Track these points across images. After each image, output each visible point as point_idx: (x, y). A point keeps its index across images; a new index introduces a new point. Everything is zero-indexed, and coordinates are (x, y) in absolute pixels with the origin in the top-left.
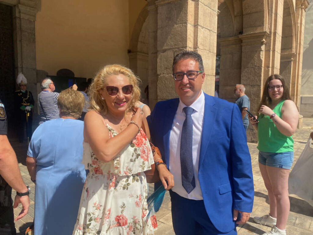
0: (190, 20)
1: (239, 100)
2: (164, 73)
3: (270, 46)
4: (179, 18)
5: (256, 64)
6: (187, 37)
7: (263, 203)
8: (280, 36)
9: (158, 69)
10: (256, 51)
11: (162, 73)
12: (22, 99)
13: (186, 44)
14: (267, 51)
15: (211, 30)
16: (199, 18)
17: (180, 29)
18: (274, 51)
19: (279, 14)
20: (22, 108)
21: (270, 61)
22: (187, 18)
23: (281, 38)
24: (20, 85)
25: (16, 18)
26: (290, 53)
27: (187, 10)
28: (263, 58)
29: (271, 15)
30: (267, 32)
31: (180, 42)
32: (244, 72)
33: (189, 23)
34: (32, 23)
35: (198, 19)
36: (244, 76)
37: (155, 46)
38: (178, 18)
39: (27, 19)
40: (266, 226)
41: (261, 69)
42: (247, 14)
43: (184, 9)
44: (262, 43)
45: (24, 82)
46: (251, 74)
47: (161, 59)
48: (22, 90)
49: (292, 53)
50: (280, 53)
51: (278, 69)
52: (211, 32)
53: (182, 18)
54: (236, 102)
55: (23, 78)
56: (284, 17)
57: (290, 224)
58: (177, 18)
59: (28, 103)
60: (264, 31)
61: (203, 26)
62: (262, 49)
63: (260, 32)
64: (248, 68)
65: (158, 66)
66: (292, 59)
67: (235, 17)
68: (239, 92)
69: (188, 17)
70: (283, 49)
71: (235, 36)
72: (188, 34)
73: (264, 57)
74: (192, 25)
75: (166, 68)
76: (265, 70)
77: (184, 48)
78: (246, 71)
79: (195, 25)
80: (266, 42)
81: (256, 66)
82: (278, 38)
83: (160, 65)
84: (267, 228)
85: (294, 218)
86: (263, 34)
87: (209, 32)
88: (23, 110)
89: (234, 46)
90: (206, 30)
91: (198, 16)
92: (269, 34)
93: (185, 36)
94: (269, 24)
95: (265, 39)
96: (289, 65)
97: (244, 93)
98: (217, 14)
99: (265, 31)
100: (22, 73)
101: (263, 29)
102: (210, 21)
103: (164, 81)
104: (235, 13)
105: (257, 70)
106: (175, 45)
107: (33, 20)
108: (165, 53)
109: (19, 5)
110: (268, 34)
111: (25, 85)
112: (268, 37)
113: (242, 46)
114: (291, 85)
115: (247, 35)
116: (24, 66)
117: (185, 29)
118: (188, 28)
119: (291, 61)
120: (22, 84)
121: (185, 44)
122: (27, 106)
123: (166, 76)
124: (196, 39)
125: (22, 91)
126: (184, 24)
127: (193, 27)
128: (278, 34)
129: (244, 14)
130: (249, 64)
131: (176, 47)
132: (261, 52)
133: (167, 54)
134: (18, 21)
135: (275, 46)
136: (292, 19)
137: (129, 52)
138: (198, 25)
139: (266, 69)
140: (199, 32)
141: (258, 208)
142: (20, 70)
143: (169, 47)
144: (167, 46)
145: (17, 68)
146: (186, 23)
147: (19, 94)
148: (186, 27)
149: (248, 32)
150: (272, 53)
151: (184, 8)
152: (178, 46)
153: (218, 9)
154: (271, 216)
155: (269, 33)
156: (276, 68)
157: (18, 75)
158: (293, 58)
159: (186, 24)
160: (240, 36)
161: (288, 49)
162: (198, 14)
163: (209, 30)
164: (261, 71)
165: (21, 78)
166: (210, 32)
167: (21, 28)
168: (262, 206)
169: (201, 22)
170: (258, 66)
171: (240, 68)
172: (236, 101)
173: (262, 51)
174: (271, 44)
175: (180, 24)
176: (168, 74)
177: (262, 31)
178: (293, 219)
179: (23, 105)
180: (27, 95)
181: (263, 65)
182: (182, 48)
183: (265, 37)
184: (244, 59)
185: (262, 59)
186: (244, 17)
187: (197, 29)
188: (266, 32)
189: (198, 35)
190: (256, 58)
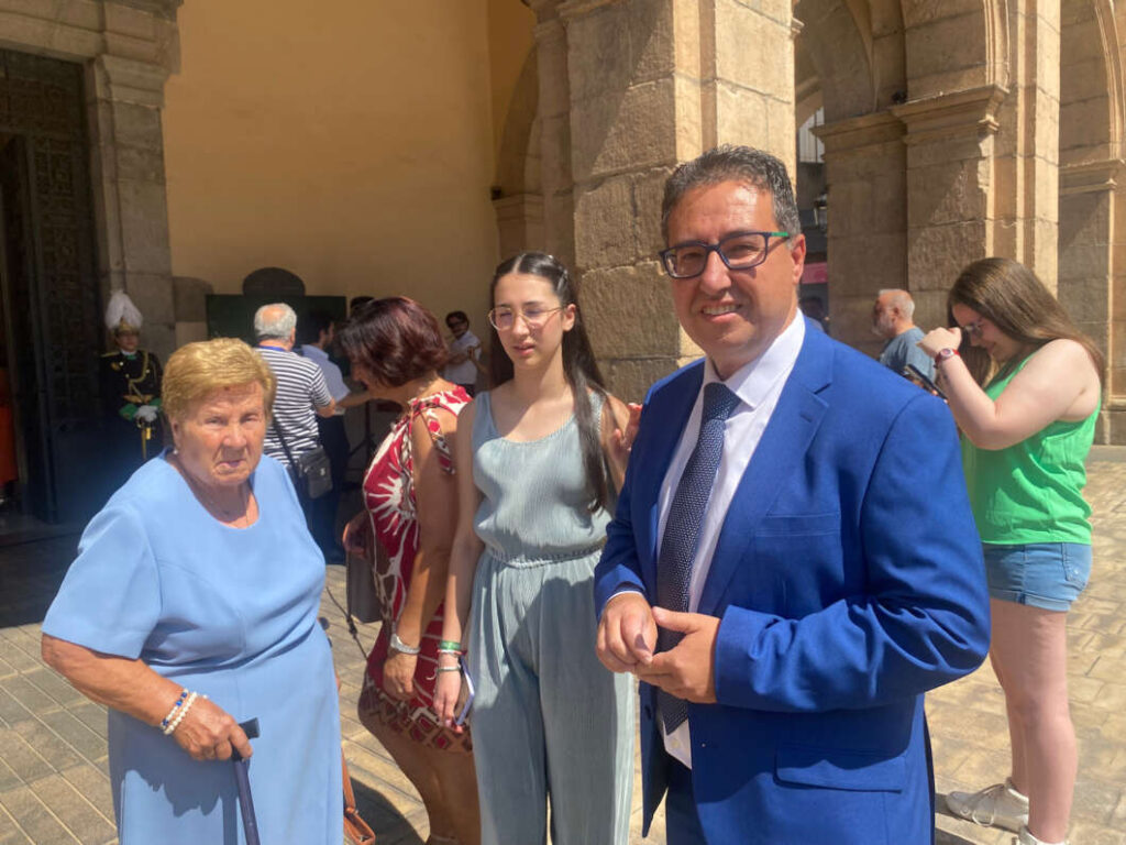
0: (686, 64)
1: (892, 348)
2: (598, 265)
3: (1014, 138)
4: (644, 57)
5: (962, 211)
6: (674, 126)
7: (990, 737)
8: (1052, 97)
9: (577, 248)
10: (962, 162)
11: (590, 263)
12: (127, 381)
13: (675, 153)
14: (1006, 158)
15: (769, 95)
16: (718, 55)
17: (648, 100)
18: (1030, 155)
19: (1043, 19)
20: (125, 412)
21: (1015, 196)
22: (674, 57)
23: (1056, 107)
24: (118, 332)
25: (95, 101)
26: (1103, 160)
27: (672, 28)
28: (987, 185)
29: (1014, 24)
30: (1000, 86)
31: (651, 145)
32: (919, 241)
33: (680, 75)
34: (150, 114)
35: (714, 56)
36: (920, 257)
37: (566, 169)
38: (641, 59)
39: (132, 102)
40: (995, 826)
41: (984, 226)
42: (917, 27)
43: (659, 24)
44: (983, 131)
45: (129, 321)
46: (944, 249)
47: (586, 213)
48: (126, 349)
49: (1111, 159)
50: (1057, 162)
51: (1049, 222)
52: (770, 101)
53: (656, 58)
54: (883, 355)
55: (125, 308)
56: (1063, 27)
57: (1092, 821)
58: (637, 59)
59: (145, 394)
60: (989, 82)
61: (734, 81)
62: (984, 154)
63: (969, 88)
64: (931, 225)
65: (576, 239)
66: (1111, 181)
67: (875, 38)
68: (893, 320)
69: (676, 53)
70: (1068, 148)
71: (877, 111)
72: (677, 114)
73: (992, 181)
74: (694, 81)
75: (607, 245)
76: (997, 228)
77: (665, 168)
78: (925, 239)
79: (705, 78)
80: (997, 124)
81: (962, 218)
82: (1044, 106)
83: (584, 234)
84: (1001, 836)
85: (1108, 796)
86: (985, 97)
87: (762, 102)
88: (130, 419)
89: (876, 148)
90: (750, 94)
91: (714, 45)
92: (1006, 94)
93: (668, 124)
94: (1005, 58)
95: (995, 116)
96: (1100, 206)
97: (910, 320)
98: (789, 33)
99: (991, 83)
100: (125, 292)
101: (985, 77)
102: (763, 60)
103: (601, 290)
104: (876, 26)
105: (966, 231)
106: (636, 157)
107: (153, 107)
108: (600, 189)
109: (106, 59)
110: (1003, 96)
111: (136, 333)
112: (1007, 105)
113: (904, 147)
114: (1111, 282)
115: (922, 103)
116: (128, 268)
117: (667, 96)
118: (677, 93)
119: (1106, 191)
120: (126, 328)
121: (671, 153)
122: (143, 404)
123: (608, 273)
124: (709, 132)
125: (124, 353)
126: (664, 77)
127: (699, 88)
128: (1043, 92)
129: (907, 25)
130: (937, 211)
131: (639, 163)
132: (980, 163)
133: (607, 193)
134: (101, 112)
135: (1033, 136)
136: (1102, 30)
137: (497, 194)
138: (715, 78)
139: (1004, 227)
140: (720, 105)
141: (967, 758)
142: (115, 279)
143: (612, 167)
144: (606, 163)
145: (107, 274)
146: (669, 75)
147: (114, 366)
148: (670, 89)
149: (928, 93)
150: (1026, 165)
151: (661, 20)
152: (645, 163)
153: (795, 16)
154: (1015, 789)
155: (1008, 91)
156: (1042, 220)
157: (109, 297)
158: (1114, 178)
159: (668, 80)
160: (898, 111)
161: (1093, 146)
162: (714, 38)
163: (761, 94)
164: (984, 236)
165: (121, 310)
166: (764, 100)
167: (114, 137)
168: (983, 749)
169: (725, 66)
170: (971, 217)
171: (904, 229)
172: (883, 351)
173: (984, 158)
174: (1016, 132)
175: (649, 81)
176: (614, 266)
177: (978, 86)
178: (1106, 801)
179: (128, 402)
180: (142, 364)
181: (990, 214)
182: (660, 166)
183: (993, 105)
184: (914, 195)
185: (985, 188)
186: (907, 36)
187: (711, 94)
188: (994, 88)
189: (716, 118)
190: (961, 189)
